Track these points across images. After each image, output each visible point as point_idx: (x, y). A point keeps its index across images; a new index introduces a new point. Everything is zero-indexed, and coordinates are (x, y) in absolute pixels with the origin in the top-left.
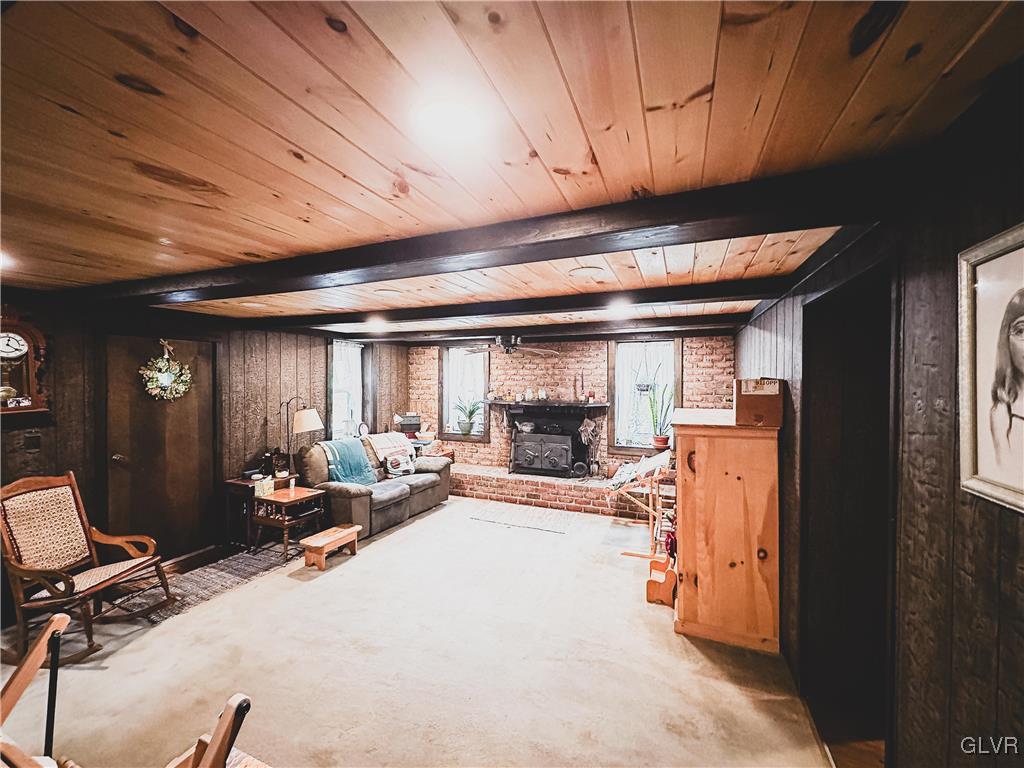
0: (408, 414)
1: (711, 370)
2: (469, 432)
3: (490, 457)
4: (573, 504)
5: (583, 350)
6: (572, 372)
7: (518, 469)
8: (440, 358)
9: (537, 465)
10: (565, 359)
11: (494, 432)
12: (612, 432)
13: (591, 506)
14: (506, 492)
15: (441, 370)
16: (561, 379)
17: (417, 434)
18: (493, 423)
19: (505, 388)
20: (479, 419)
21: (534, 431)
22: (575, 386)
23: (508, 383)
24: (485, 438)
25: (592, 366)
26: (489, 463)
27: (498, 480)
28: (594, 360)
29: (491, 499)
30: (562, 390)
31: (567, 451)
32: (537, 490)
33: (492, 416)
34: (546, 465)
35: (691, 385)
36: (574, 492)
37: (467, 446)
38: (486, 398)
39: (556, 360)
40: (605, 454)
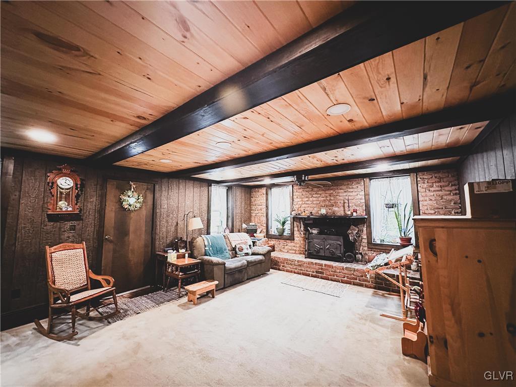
0: (251, 224)
1: (440, 193)
2: (283, 234)
3: (295, 248)
4: (346, 279)
5: (348, 184)
6: (341, 198)
7: (310, 255)
8: (267, 194)
9: (322, 254)
10: (336, 191)
11: (296, 234)
12: (369, 234)
13: (358, 281)
14: (303, 269)
15: (267, 200)
16: (335, 203)
17: (255, 234)
18: (296, 229)
19: (302, 209)
20: (288, 226)
21: (319, 233)
22: (344, 206)
23: (303, 206)
24: (291, 238)
25: (354, 194)
26: (294, 252)
27: (298, 261)
28: (356, 190)
29: (295, 273)
30: (336, 209)
31: (340, 245)
32: (322, 269)
33: (295, 225)
34: (328, 254)
35: (425, 203)
36: (345, 271)
37: (282, 241)
38: (291, 214)
39: (332, 191)
40: (366, 248)
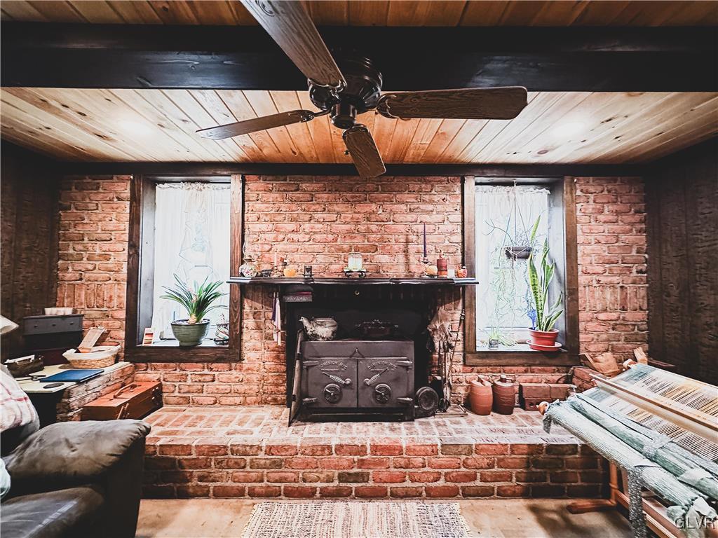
0: (50, 312)
2: (198, 341)
3: (242, 388)
5: (420, 191)
6: (401, 228)
9: (349, 400)
10: (388, 206)
11: (251, 339)
14: (290, 475)
16: (381, 240)
17: (70, 354)
18: (249, 322)
19: (275, 259)
20: (218, 314)
21: (337, 335)
22: (406, 251)
23: (280, 247)
24: (231, 352)
25: (436, 218)
26: (238, 400)
28: (440, 208)
29: (253, 494)
30: (382, 258)
31: (407, 367)
33: (247, 309)
34: (367, 401)
36: (442, 459)
38: (233, 273)
39: (374, 207)
40: (459, 367)
